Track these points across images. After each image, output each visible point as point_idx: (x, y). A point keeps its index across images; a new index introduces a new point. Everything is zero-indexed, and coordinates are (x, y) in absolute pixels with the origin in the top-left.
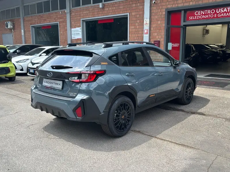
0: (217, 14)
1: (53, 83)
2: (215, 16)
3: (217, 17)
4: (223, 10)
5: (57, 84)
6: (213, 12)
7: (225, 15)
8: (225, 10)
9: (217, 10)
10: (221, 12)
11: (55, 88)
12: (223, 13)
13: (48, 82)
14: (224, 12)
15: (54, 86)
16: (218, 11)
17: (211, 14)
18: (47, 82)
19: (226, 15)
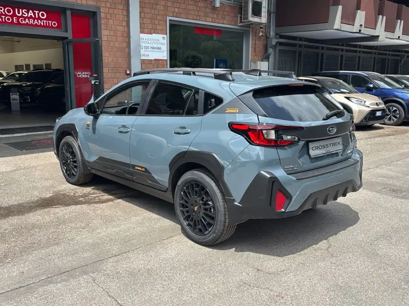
0: (19, 17)
1: (329, 145)
2: (15, 20)
3: (19, 24)
4: (28, 13)
5: (334, 144)
6: (9, 11)
7: (31, 21)
8: (31, 13)
9: (16, 10)
10: (24, 15)
11: (333, 152)
12: (29, 18)
13: (320, 147)
14: (29, 16)
15: (332, 149)
16: (19, 13)
17: (6, 15)
18: (317, 148)
19: (34, 22)
